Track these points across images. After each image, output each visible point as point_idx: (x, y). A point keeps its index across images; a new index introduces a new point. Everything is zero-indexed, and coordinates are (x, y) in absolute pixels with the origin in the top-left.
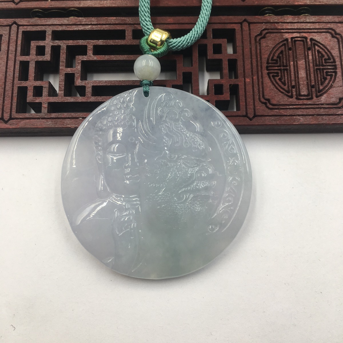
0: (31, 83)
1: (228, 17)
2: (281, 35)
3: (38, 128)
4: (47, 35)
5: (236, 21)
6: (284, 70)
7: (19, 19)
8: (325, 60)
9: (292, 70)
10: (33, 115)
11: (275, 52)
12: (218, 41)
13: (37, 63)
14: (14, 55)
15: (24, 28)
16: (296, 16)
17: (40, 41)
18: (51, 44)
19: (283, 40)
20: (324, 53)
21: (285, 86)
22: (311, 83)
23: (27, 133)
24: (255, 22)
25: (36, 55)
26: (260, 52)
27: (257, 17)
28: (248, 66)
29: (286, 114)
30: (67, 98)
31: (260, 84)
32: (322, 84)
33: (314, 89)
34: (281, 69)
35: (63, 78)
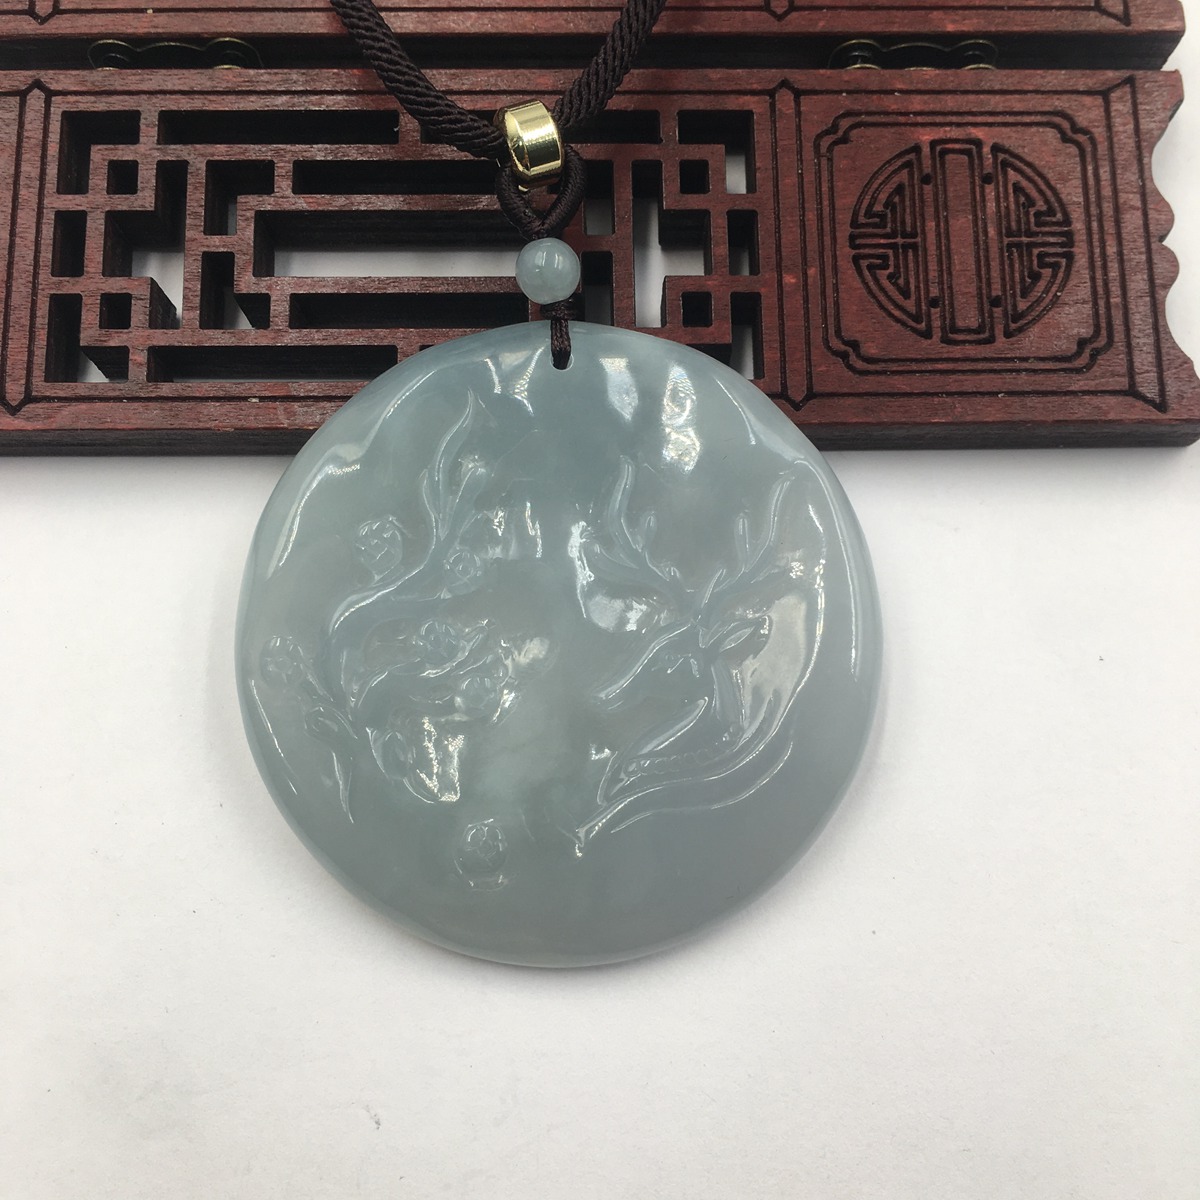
0: (93, 284)
1: (730, 71)
2: (900, 134)
3: (118, 429)
4: (142, 127)
5: (755, 86)
6: (905, 247)
7: (51, 72)
8: (1038, 214)
9: (932, 250)
10: (101, 387)
11: (877, 189)
12: (695, 152)
13: (113, 217)
14: (37, 190)
15: (68, 103)
16: (949, 72)
17: (121, 146)
18: (158, 156)
19: (904, 148)
20: (1034, 194)
21: (908, 301)
22: (990, 291)
23: (82, 445)
24: (817, 88)
25: (108, 193)
26: (831, 189)
27: (822, 71)
28: (790, 236)
29: (908, 390)
30: (210, 332)
31: (829, 291)
32: (1024, 295)
33: (998, 311)
34: (895, 243)
35: (197, 267)
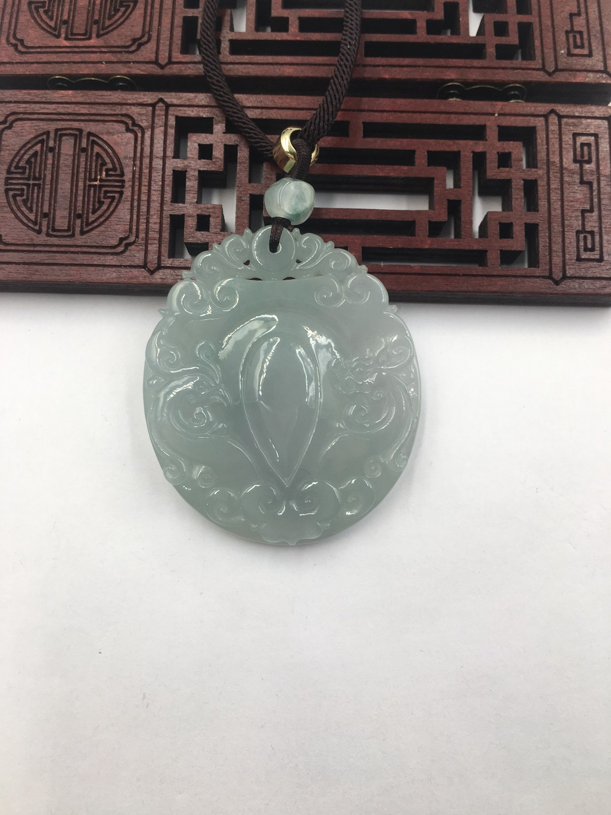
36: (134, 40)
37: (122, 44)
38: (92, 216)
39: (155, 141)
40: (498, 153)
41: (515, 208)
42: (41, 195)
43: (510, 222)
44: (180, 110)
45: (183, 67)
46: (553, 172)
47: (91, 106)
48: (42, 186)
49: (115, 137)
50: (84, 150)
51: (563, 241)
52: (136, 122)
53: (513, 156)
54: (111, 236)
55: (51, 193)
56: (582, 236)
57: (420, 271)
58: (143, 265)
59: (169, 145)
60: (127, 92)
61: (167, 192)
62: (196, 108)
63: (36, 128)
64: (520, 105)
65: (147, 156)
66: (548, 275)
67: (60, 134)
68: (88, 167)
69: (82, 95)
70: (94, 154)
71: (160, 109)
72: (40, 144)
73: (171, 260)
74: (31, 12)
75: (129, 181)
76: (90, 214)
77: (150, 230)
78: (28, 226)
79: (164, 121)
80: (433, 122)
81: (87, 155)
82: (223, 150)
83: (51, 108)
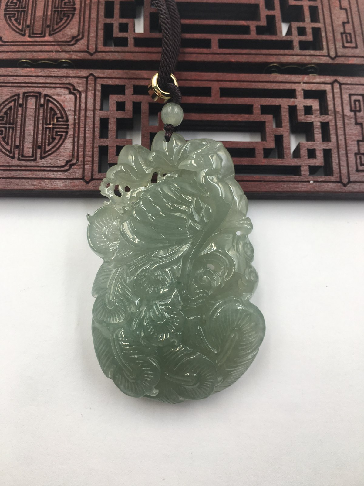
36: (73, 38)
37: (65, 40)
38: (48, 147)
39: (88, 100)
40: (304, 106)
41: (316, 140)
42: (14, 134)
43: (313, 148)
44: (104, 81)
45: (104, 54)
46: (339, 118)
47: (46, 78)
48: (14, 128)
49: (62, 97)
50: (42, 105)
51: (347, 160)
52: (76, 88)
53: (314, 108)
54: (61, 159)
55: (21, 133)
56: (358, 156)
57: (259, 179)
58: (82, 178)
59: (98, 102)
60: (70, 69)
61: (96, 132)
62: (115, 80)
63: (11, 92)
64: (316, 77)
65: (84, 109)
66: (339, 181)
67: (26, 96)
68: (45, 116)
69: (40, 71)
70: (49, 108)
71: (91, 80)
72: (13, 102)
73: (100, 174)
74: (6, 20)
75: (72, 125)
76: (47, 147)
77: (86, 156)
78: (5, 154)
79: (94, 87)
80: (263, 88)
81: (44, 109)
82: (132, 105)
83: (21, 79)
